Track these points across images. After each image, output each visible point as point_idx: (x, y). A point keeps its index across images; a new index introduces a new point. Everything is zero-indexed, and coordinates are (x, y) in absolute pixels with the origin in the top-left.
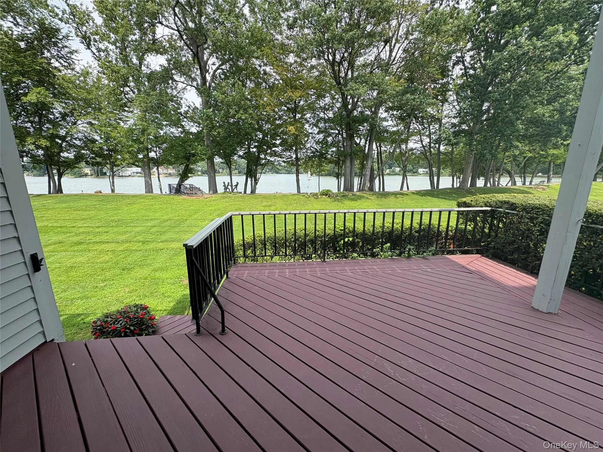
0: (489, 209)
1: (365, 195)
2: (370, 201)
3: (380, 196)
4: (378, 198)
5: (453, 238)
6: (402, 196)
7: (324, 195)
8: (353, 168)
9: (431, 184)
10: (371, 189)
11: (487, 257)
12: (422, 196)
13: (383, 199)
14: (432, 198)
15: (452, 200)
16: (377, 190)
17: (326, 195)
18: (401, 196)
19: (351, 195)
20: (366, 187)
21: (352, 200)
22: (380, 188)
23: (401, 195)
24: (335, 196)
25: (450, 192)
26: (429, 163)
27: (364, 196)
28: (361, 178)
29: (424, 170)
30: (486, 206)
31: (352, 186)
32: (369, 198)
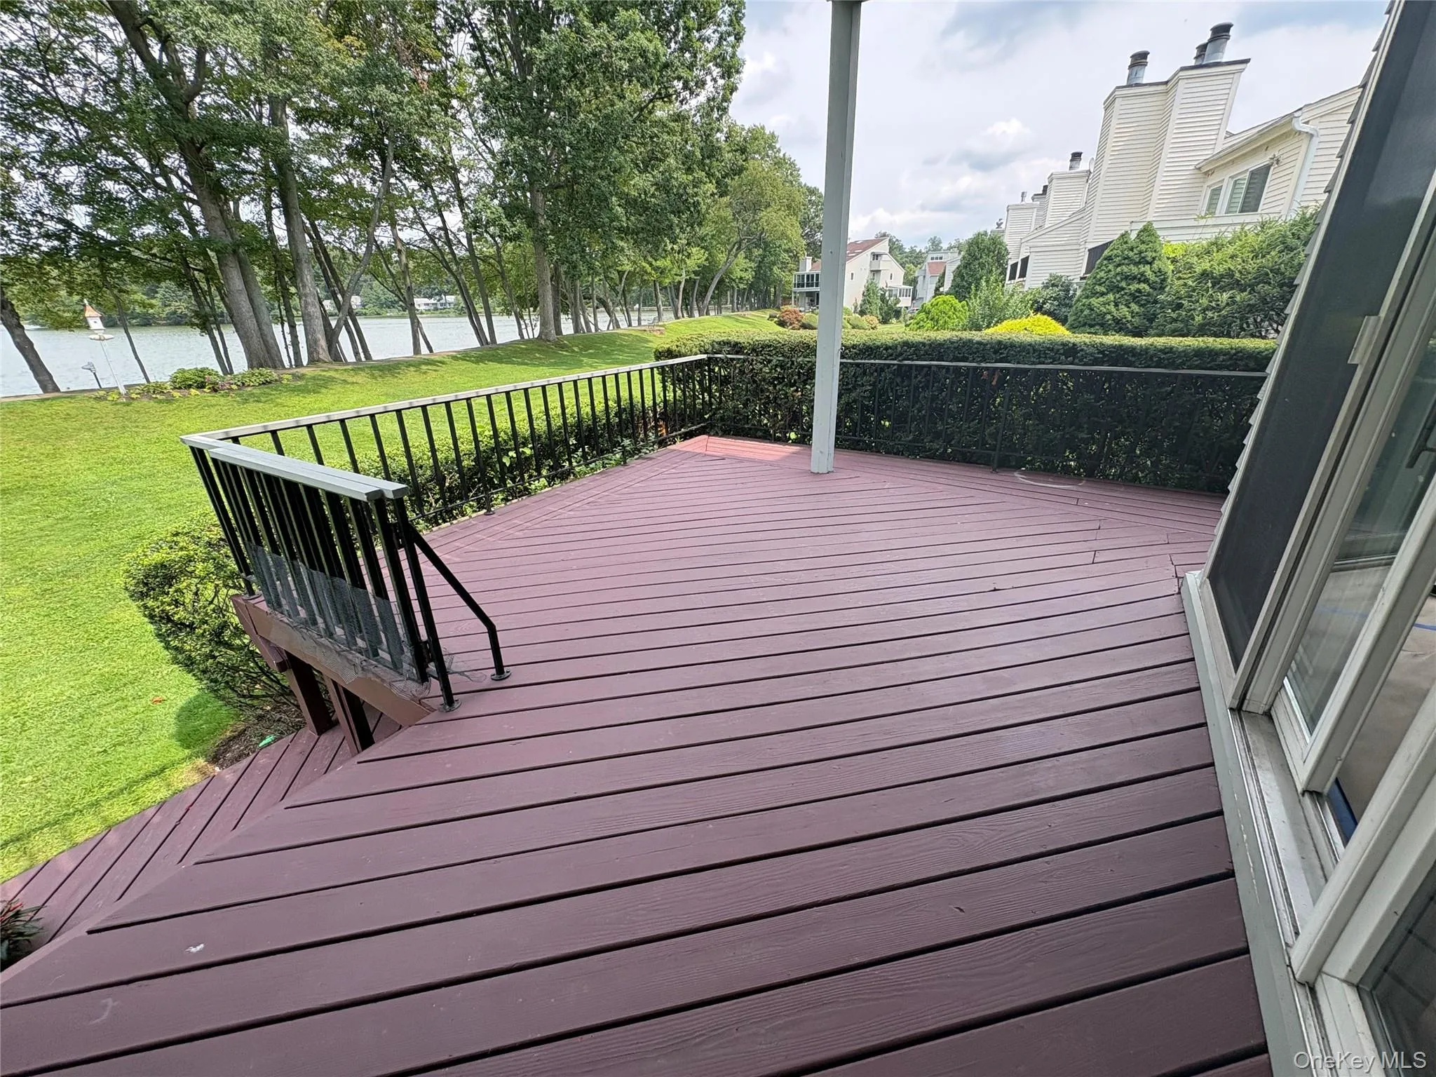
0: (704, 356)
1: (332, 374)
2: (357, 388)
3: (376, 373)
4: (375, 378)
5: (664, 416)
6: (434, 368)
7: (190, 386)
8: (255, 294)
9: (477, 334)
10: (337, 357)
11: (716, 434)
12: (477, 362)
13: (389, 379)
14: (499, 365)
15: (538, 365)
16: (350, 357)
17: (201, 386)
18: (430, 367)
19: (290, 377)
20: (321, 352)
21: (304, 391)
22: (356, 353)
23: (430, 364)
24: (234, 387)
25: (526, 349)
26: (458, 281)
27: (332, 379)
28: (293, 327)
29: (427, 301)
30: (701, 353)
31: (273, 352)
32: (350, 380)
